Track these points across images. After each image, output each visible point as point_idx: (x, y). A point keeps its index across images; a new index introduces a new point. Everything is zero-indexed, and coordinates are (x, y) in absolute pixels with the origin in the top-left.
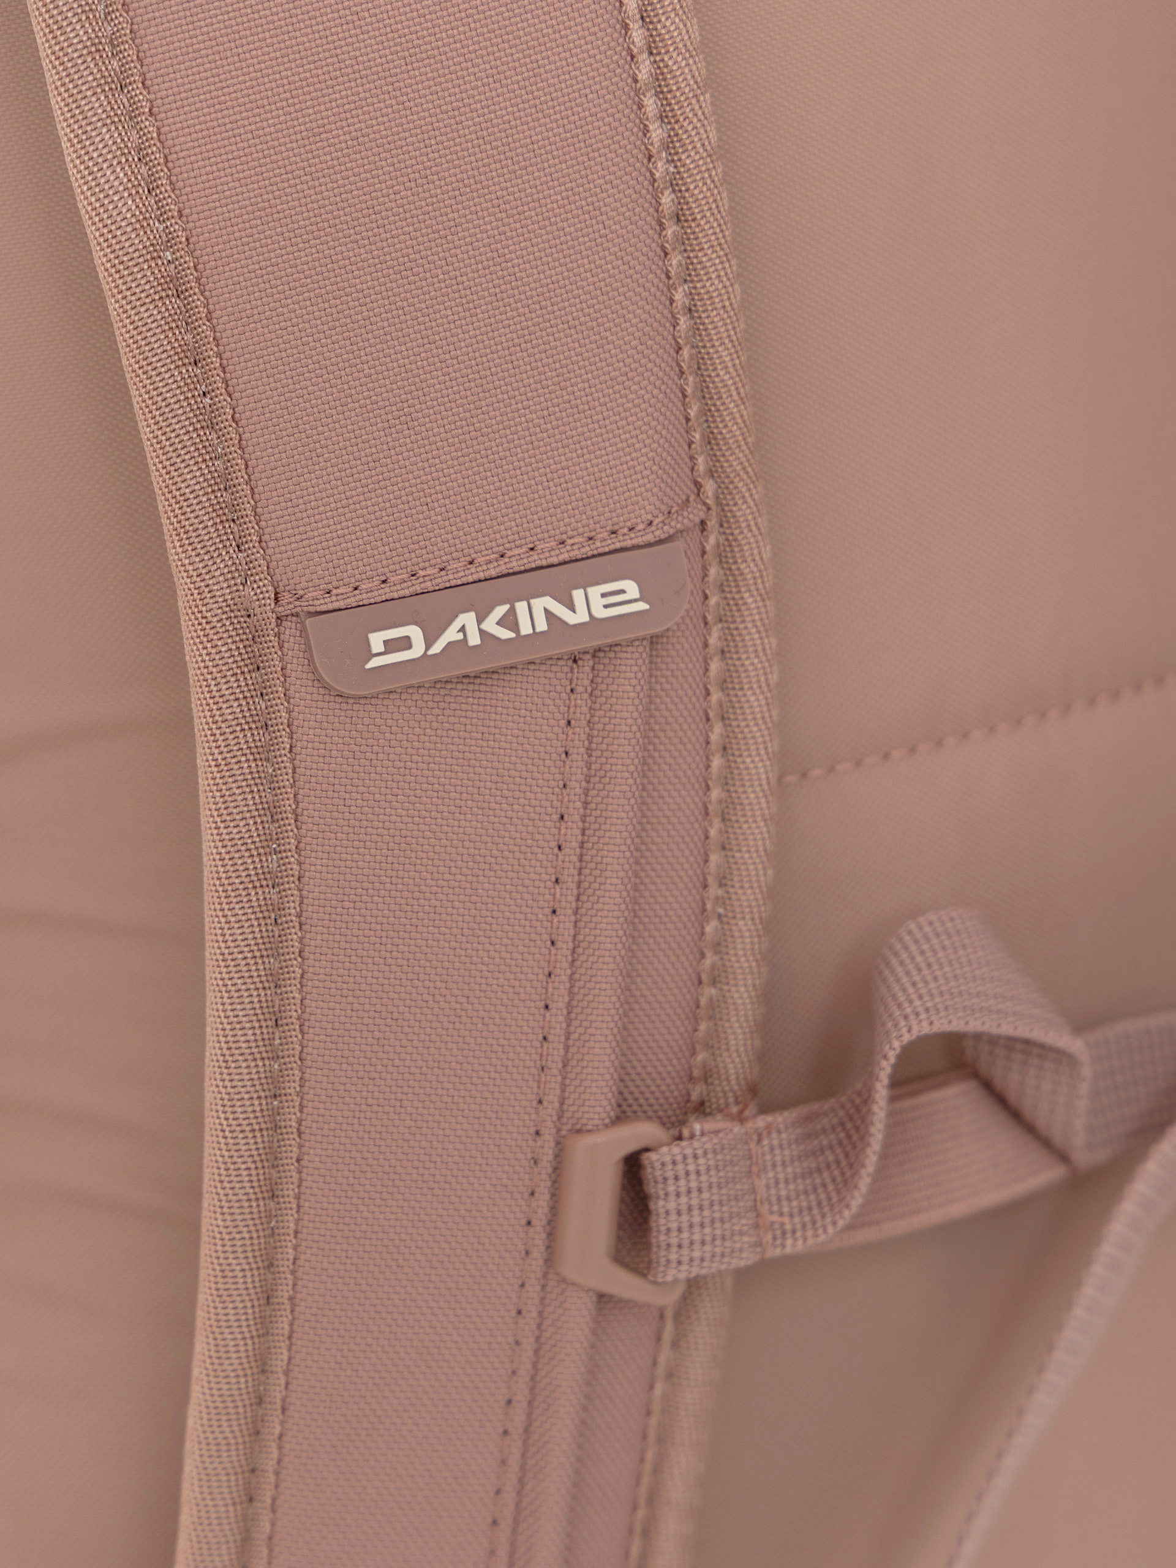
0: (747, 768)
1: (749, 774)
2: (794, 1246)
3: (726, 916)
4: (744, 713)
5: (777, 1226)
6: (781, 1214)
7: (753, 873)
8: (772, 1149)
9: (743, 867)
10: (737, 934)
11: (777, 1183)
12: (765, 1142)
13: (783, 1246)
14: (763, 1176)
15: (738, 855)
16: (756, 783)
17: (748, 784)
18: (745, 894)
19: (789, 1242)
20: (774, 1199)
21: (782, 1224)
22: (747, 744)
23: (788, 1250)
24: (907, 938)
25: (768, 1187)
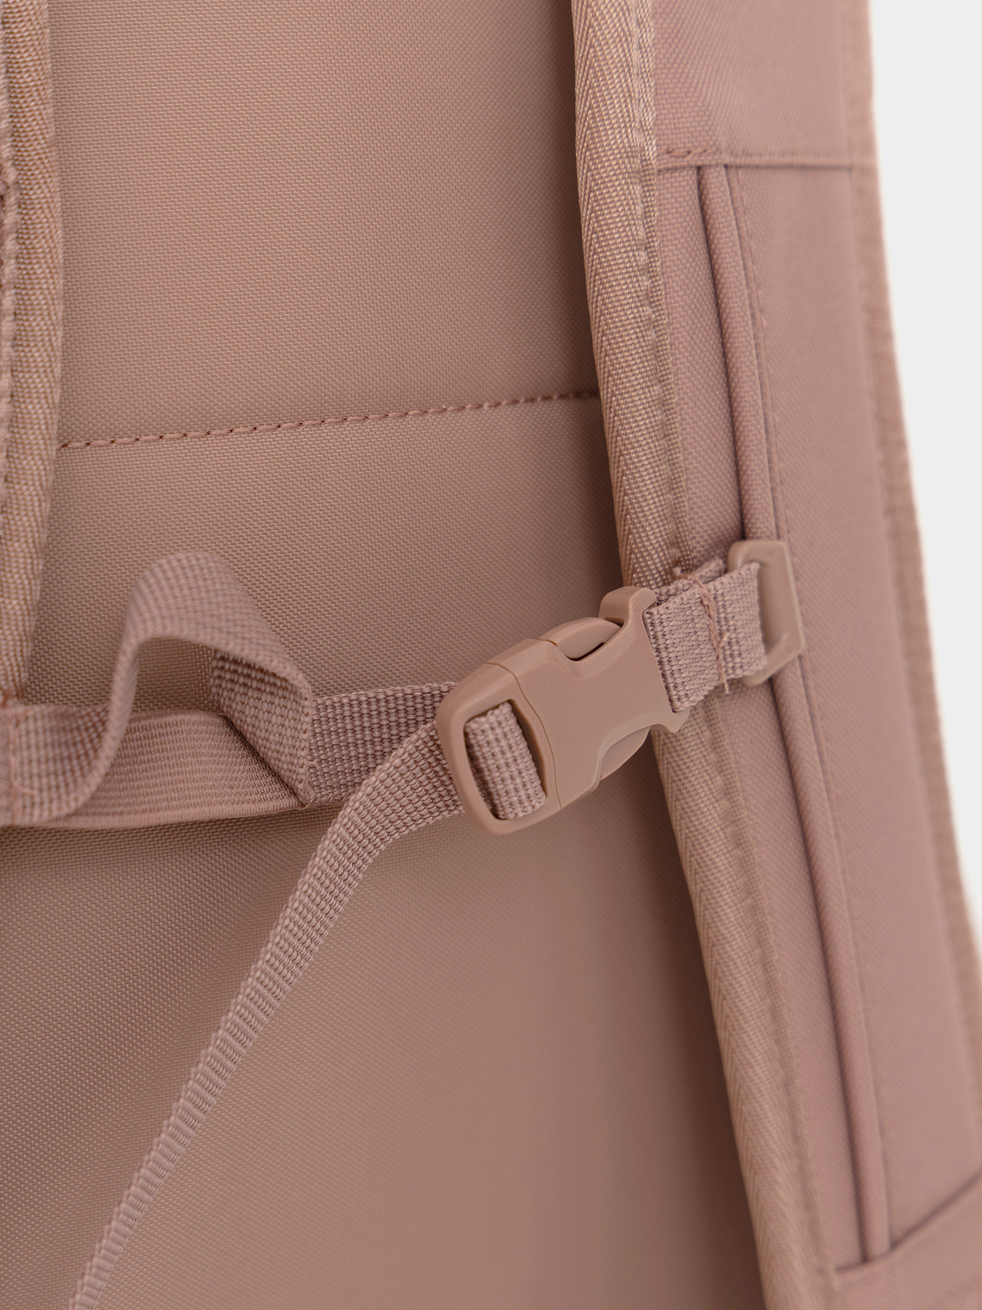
0: (29, 413)
1: (30, 418)
2: (41, 815)
3: (5, 538)
4: (28, 366)
5: (27, 798)
6: (32, 787)
7: (29, 503)
8: (28, 733)
9: (21, 497)
10: (12, 554)
11: (30, 761)
12: (23, 726)
13: (31, 815)
14: (18, 753)
15: (17, 487)
16: (36, 427)
17: (29, 426)
18: (21, 520)
19: (37, 812)
20: (26, 775)
21: (32, 797)
22: (29, 392)
23: (36, 819)
24: (157, 570)
25: (22, 763)
